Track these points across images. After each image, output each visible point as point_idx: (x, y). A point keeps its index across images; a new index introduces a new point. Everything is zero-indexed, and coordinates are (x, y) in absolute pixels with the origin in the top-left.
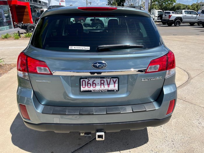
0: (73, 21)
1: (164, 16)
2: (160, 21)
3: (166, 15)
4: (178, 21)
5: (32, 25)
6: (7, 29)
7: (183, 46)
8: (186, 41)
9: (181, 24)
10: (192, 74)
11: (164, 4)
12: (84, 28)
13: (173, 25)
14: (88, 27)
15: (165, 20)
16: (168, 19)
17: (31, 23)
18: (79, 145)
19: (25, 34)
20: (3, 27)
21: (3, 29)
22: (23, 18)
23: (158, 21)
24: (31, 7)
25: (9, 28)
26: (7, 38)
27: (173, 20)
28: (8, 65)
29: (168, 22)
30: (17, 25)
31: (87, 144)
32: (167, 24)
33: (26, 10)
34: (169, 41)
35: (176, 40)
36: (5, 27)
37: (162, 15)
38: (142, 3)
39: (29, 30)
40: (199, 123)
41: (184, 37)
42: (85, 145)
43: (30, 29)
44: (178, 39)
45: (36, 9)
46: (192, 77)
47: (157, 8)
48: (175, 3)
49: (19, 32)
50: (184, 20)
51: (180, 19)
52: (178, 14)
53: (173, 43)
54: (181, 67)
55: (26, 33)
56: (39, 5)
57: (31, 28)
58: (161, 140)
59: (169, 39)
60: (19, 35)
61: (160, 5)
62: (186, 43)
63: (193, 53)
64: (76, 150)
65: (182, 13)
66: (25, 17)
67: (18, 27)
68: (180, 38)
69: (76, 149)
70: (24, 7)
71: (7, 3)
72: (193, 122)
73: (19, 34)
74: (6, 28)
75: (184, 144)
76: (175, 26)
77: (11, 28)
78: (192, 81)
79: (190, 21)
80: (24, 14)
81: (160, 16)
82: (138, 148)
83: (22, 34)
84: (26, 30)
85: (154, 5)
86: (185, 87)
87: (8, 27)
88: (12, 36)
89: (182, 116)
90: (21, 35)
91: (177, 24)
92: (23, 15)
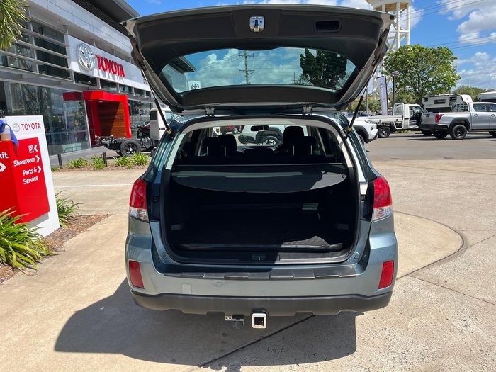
0: (218, 131)
1: (423, 117)
2: (417, 127)
3: (428, 116)
4: (459, 128)
5: (130, 140)
6: (78, 148)
7: (464, 183)
8: (474, 171)
9: (467, 135)
10: (471, 238)
11: (426, 89)
12: (239, 144)
13: (449, 136)
14: (248, 142)
15: (427, 126)
16: (434, 123)
17: (128, 136)
18: (222, 351)
19: (116, 160)
20: (69, 146)
21: (70, 150)
22: (111, 128)
23: (411, 127)
24: (129, 105)
25: (81, 148)
26: (79, 167)
27: (446, 127)
28: (85, 217)
29: (435, 130)
30: (101, 141)
31: (236, 351)
32: (434, 135)
33: (118, 110)
34: (433, 171)
35: (449, 169)
36: (74, 145)
37: (420, 114)
38: (375, 89)
39: (124, 151)
40: (466, 327)
41: (472, 162)
42: (233, 352)
43: (126, 148)
44: (454, 168)
45: (137, 108)
46: (470, 243)
47: (411, 100)
48: (453, 87)
49: (104, 154)
50: (473, 125)
51: (465, 122)
52: (458, 111)
53: (440, 176)
54: (449, 225)
55: (118, 157)
56: (147, 99)
57: (129, 147)
58: (381, 351)
59: (432, 166)
60: (105, 162)
61: (417, 93)
62: (472, 176)
63: (484, 197)
64: (216, 360)
65: (467, 110)
66: (115, 125)
67: (102, 144)
68: (459, 165)
69: (217, 357)
70: (115, 105)
71: (83, 96)
72: (455, 323)
73: (106, 158)
74: (76, 147)
75: (426, 359)
76: (453, 138)
77: (85, 147)
78: (468, 251)
79: (489, 126)
80: (114, 119)
81: (416, 118)
82: (333, 361)
83: (111, 158)
84: (119, 151)
85: (403, 93)
86: (451, 263)
87: (80, 144)
88: (91, 162)
89: (432, 313)
90: (108, 161)
91: (457, 135)
92: (112, 120)
